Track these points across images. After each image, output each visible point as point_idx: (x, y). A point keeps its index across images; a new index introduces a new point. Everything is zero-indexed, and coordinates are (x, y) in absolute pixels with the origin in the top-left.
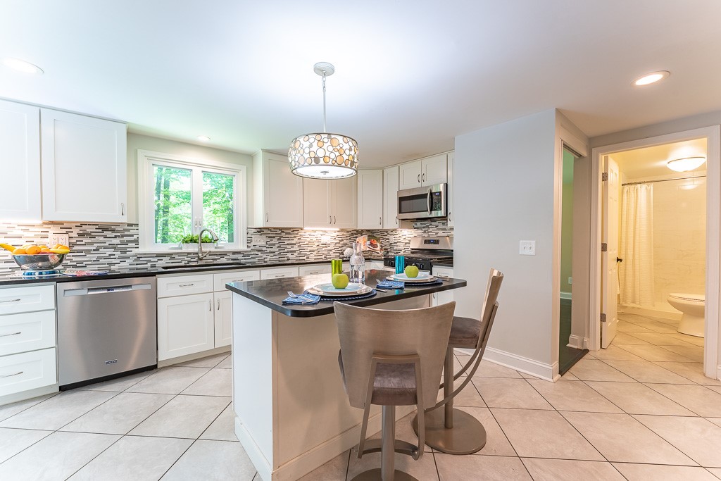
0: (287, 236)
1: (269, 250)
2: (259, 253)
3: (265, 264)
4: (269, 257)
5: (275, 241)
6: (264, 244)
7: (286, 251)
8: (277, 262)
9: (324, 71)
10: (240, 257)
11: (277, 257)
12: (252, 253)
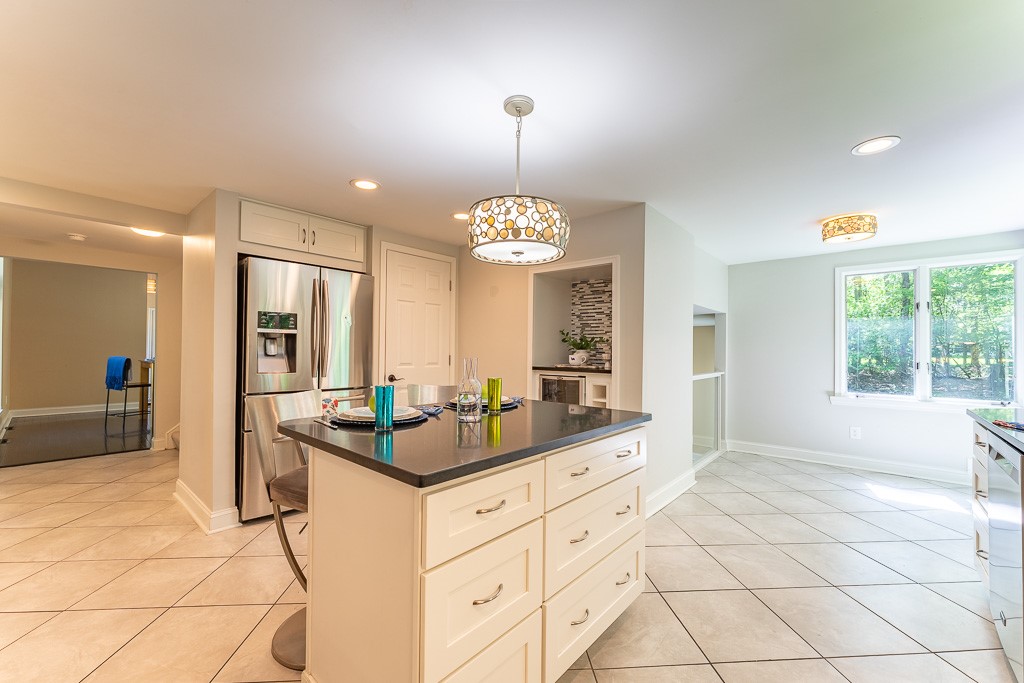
9: (519, 108)
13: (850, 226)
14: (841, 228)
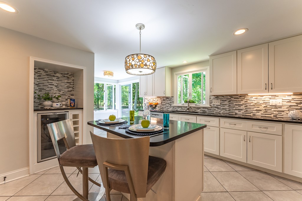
0: (235, 100)
1: (222, 108)
2: (216, 109)
3: (220, 115)
4: (222, 112)
5: (226, 103)
6: (219, 104)
7: (234, 108)
8: (228, 115)
10: (206, 110)
11: (228, 112)
12: (212, 108)
13: (111, 74)
14: (110, 74)
